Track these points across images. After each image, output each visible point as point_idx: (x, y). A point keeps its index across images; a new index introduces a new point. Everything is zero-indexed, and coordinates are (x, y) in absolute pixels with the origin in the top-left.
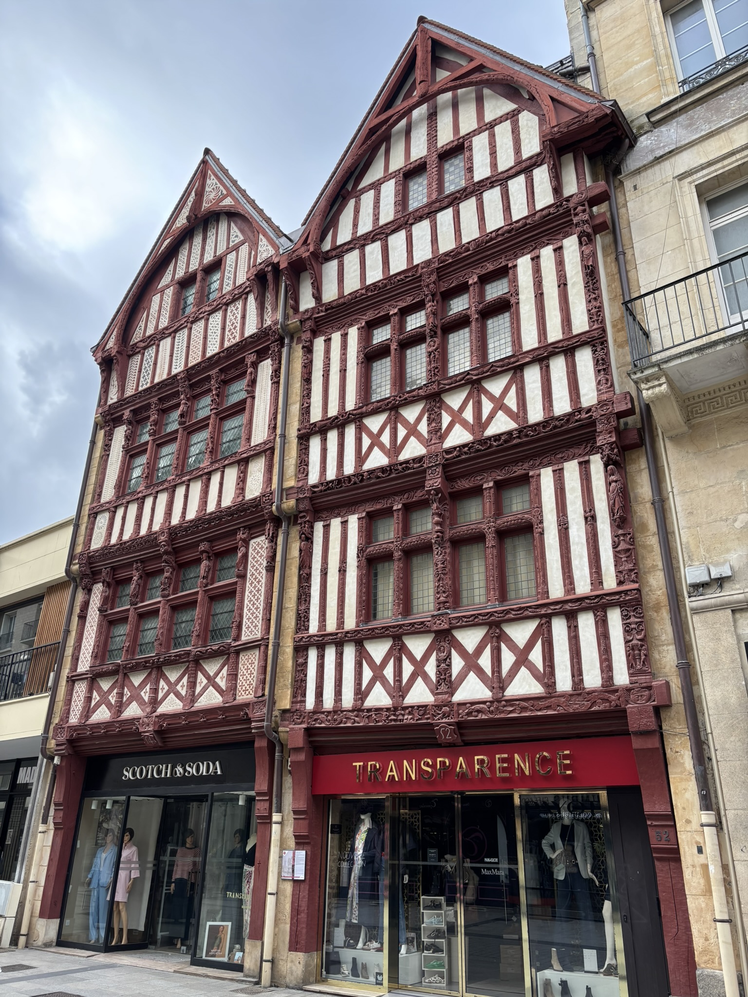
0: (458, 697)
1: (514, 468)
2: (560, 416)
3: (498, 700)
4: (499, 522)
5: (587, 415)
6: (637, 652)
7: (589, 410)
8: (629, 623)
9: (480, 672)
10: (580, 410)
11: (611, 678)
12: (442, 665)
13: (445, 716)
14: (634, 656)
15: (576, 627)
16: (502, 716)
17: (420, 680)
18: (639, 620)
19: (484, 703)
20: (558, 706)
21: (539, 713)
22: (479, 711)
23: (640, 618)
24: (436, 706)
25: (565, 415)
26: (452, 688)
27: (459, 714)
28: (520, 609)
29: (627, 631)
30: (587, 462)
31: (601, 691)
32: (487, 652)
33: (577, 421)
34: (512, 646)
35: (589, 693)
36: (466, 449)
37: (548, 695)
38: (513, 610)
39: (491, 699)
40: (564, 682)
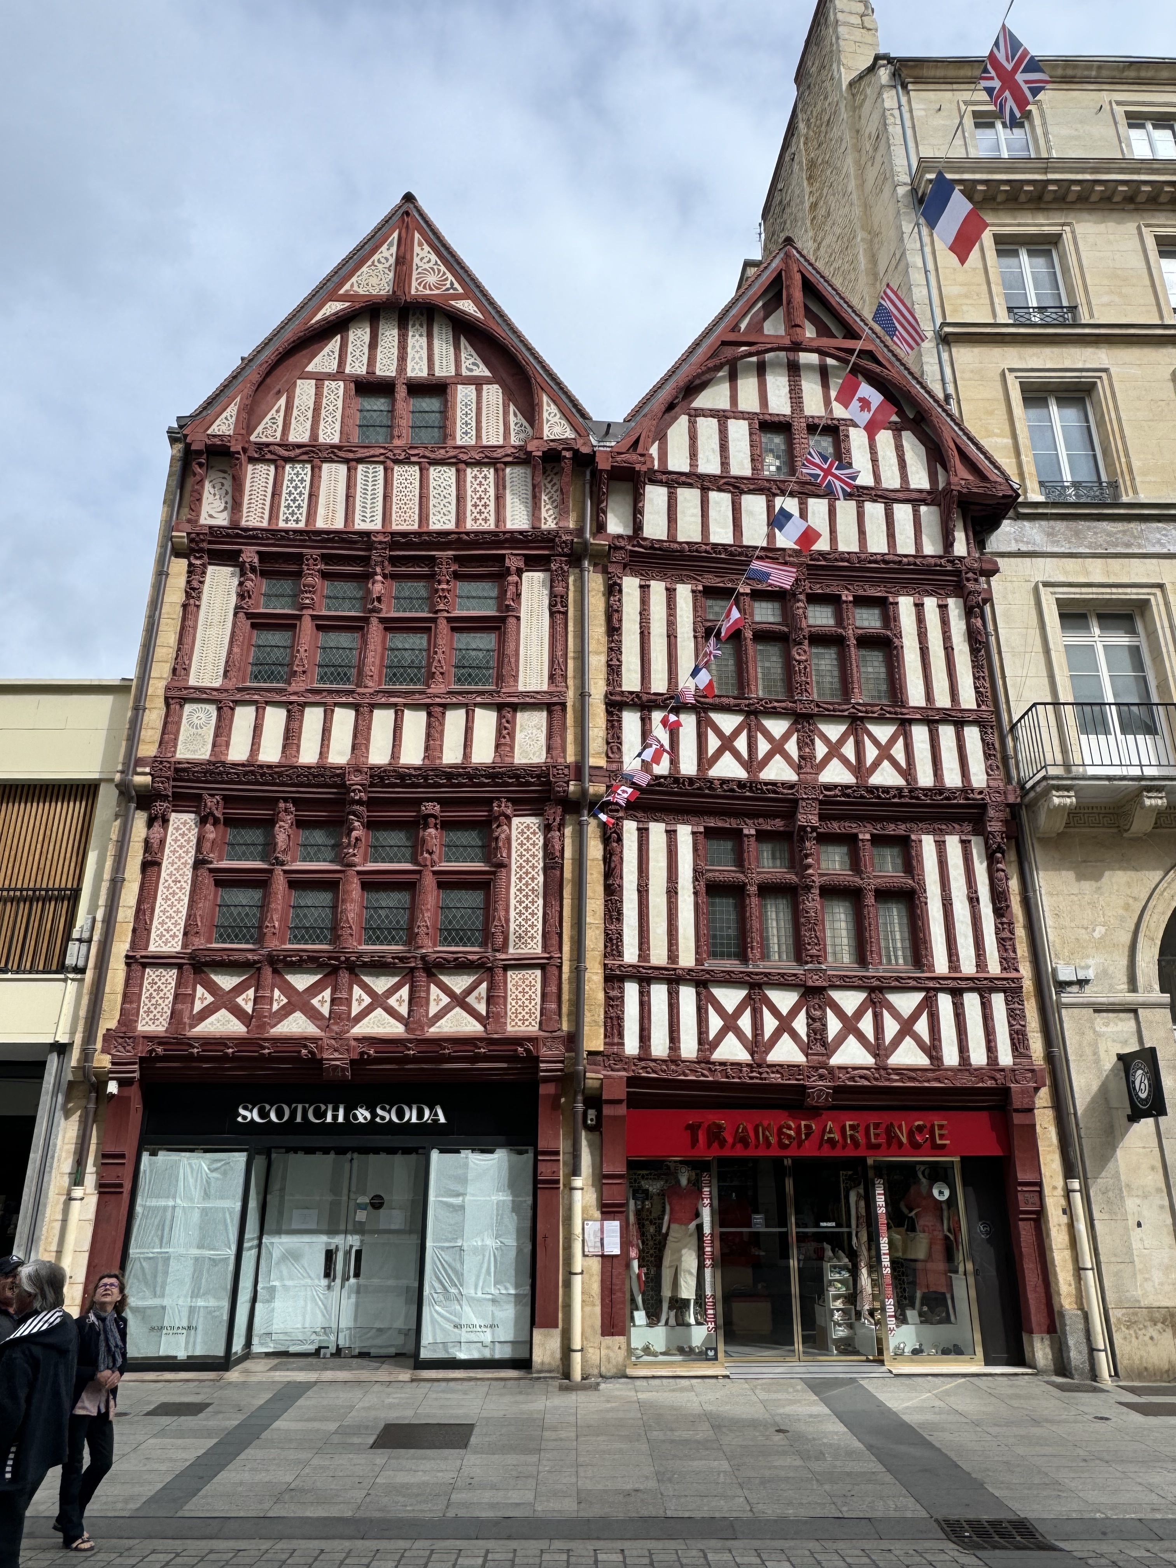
0: (836, 1060)
1: (894, 826)
2: (950, 788)
3: (881, 1068)
4: (878, 880)
5: (977, 796)
6: (1020, 1036)
7: (979, 792)
8: (1012, 1009)
9: (861, 1037)
10: (970, 789)
11: (996, 1058)
12: (815, 1024)
13: (821, 1077)
15: (962, 1004)
16: (887, 1084)
17: (786, 1036)
18: (1022, 1007)
19: (868, 1069)
20: (946, 1079)
21: (926, 1084)
22: (861, 1077)
23: (1022, 1005)
24: (809, 1067)
25: (955, 789)
26: (830, 1049)
27: (839, 1078)
29: (1011, 1017)
30: (969, 841)
31: (987, 1069)
32: (868, 1017)
33: (968, 799)
34: (895, 1014)
35: (976, 1070)
36: (849, 791)
37: (935, 1068)
39: (874, 1066)
40: (950, 1057)
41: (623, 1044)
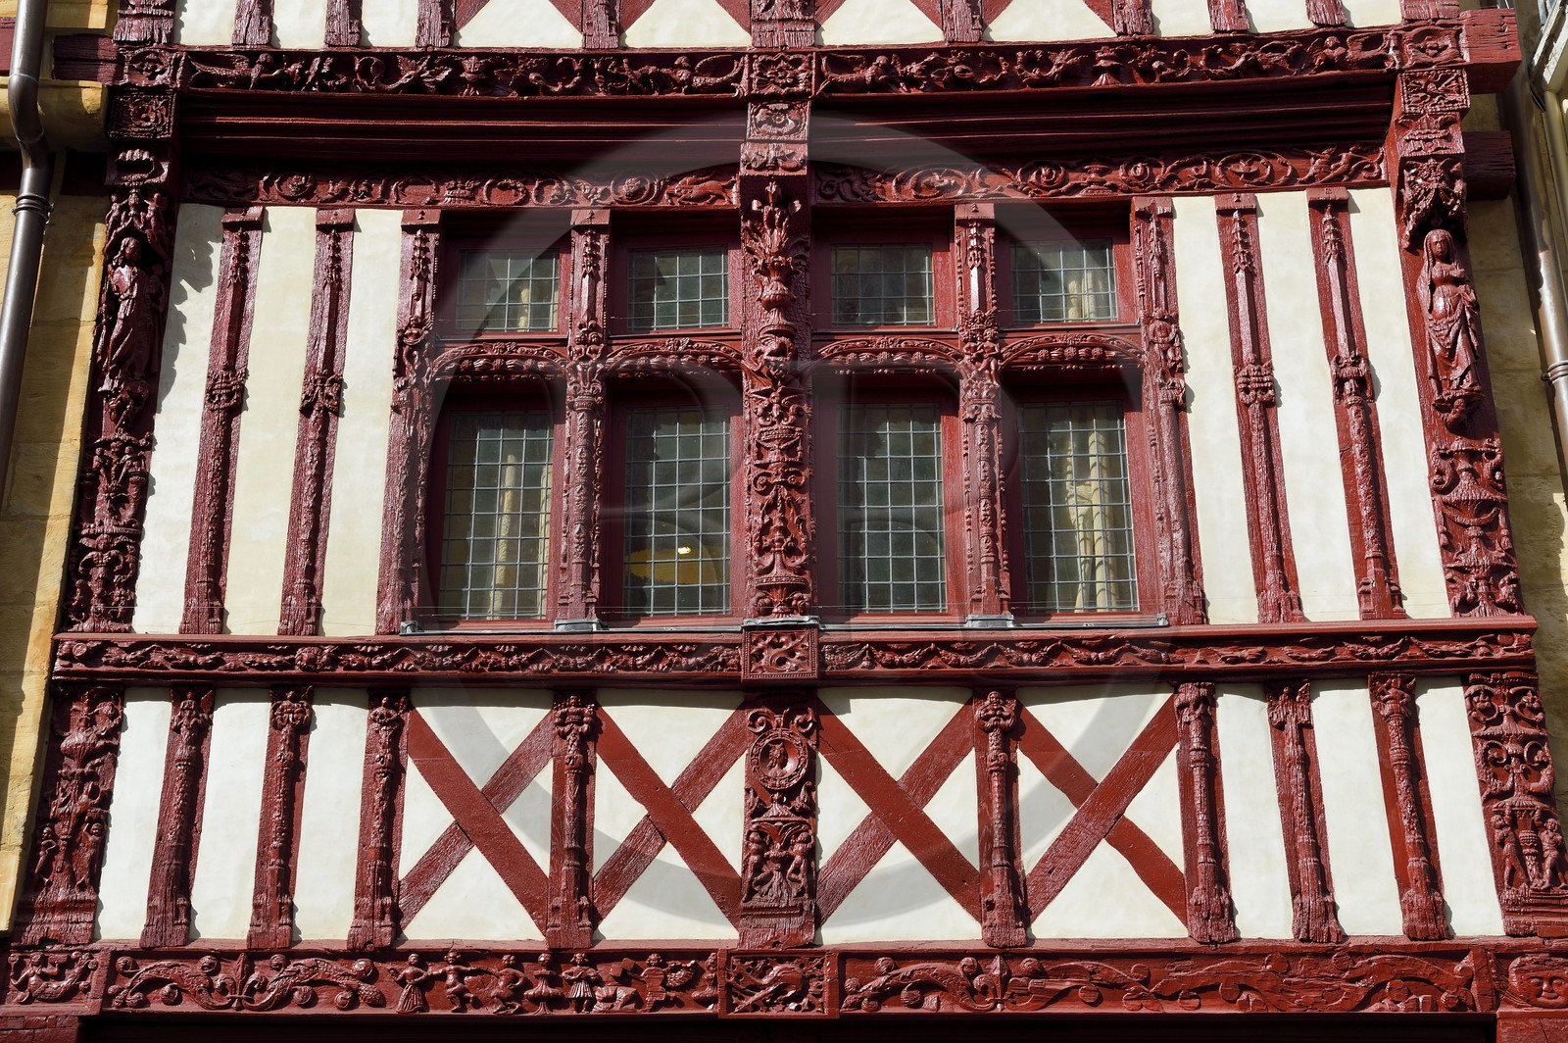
0: (843, 930)
1: (1072, 175)
2: (1269, 37)
3: (1006, 951)
4: (1014, 342)
5: (1368, 54)
6: (1524, 834)
7: (1374, 38)
8: (1499, 737)
9: (934, 849)
10: (1343, 32)
11: (1438, 911)
12: (776, 809)
14: (1518, 847)
15: (1305, 727)
16: (1024, 1007)
18: (1532, 731)
19: (952, 955)
20: (1243, 988)
21: (1171, 1009)
22: (926, 986)
23: (1533, 724)
24: (743, 956)
25: (1288, 37)
26: (819, 897)
27: (843, 993)
28: (1105, 644)
29: (1491, 763)
30: (1342, 207)
31: (1404, 950)
32: (963, 779)
33: (1329, 63)
34: (1061, 769)
35: (1358, 954)
36: (915, 68)
37: (1204, 948)
38: (1076, 643)
39: (984, 946)
40: (1261, 909)
41: (94, 907)
